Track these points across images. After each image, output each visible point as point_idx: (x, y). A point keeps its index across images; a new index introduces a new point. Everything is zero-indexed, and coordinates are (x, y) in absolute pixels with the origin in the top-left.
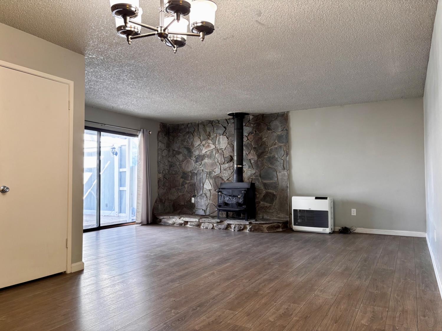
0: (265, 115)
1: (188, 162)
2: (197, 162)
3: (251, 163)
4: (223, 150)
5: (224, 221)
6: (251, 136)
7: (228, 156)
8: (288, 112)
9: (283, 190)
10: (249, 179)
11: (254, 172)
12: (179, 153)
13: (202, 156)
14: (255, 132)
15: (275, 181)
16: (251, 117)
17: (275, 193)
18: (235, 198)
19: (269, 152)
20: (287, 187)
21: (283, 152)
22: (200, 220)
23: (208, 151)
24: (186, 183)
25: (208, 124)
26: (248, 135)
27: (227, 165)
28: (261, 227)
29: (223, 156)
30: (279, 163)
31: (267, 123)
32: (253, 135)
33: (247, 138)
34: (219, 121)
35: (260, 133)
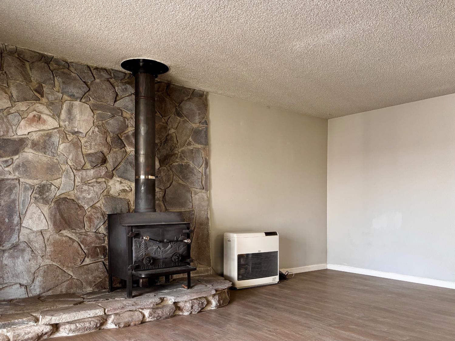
4: (81, 135)
7: (96, 153)
8: (207, 93)
9: (201, 224)
13: (14, 141)
15: (189, 209)
18: (169, 246)
19: (179, 156)
20: (208, 218)
21: (202, 160)
23: (37, 132)
25: (36, 61)
27: (92, 172)
29: (80, 149)
30: (195, 178)
31: (176, 102)
34: (70, 64)
35: (162, 117)
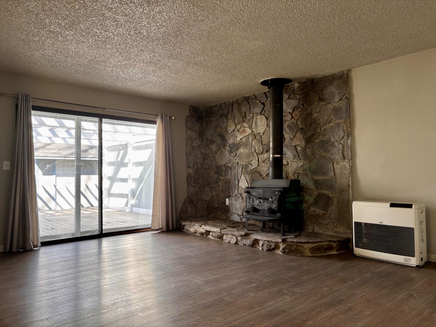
0: (315, 80)
1: (222, 153)
2: (231, 152)
3: (297, 152)
4: (262, 134)
5: (251, 234)
6: (297, 113)
8: (349, 71)
9: (342, 191)
10: (294, 174)
11: (301, 164)
12: (212, 142)
13: (237, 144)
14: (301, 107)
15: (331, 177)
16: (296, 85)
17: (330, 195)
18: (267, 202)
19: (321, 134)
20: (349, 186)
21: (343, 133)
22: (221, 230)
23: (243, 137)
24: (220, 180)
25: (243, 101)
26: (293, 112)
28: (301, 248)
29: (261, 143)
30: (336, 150)
31: (319, 91)
32: (299, 111)
33: (290, 116)
34: (256, 96)
35: (308, 106)
